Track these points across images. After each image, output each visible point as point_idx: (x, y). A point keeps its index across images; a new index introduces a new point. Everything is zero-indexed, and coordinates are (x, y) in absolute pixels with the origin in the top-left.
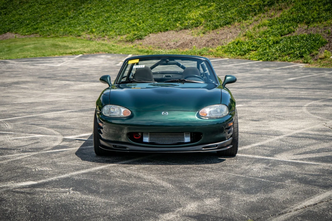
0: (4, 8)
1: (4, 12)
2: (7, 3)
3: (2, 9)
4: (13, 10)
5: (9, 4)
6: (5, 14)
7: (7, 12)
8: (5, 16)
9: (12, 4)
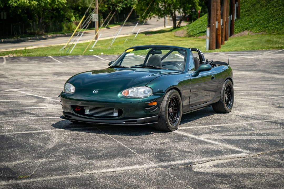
0: (248, 10)
1: (247, 14)
2: (251, 6)
3: (247, 11)
4: (254, 12)
5: (252, 7)
6: (248, 16)
7: (249, 14)
8: (247, 17)
9: (255, 7)
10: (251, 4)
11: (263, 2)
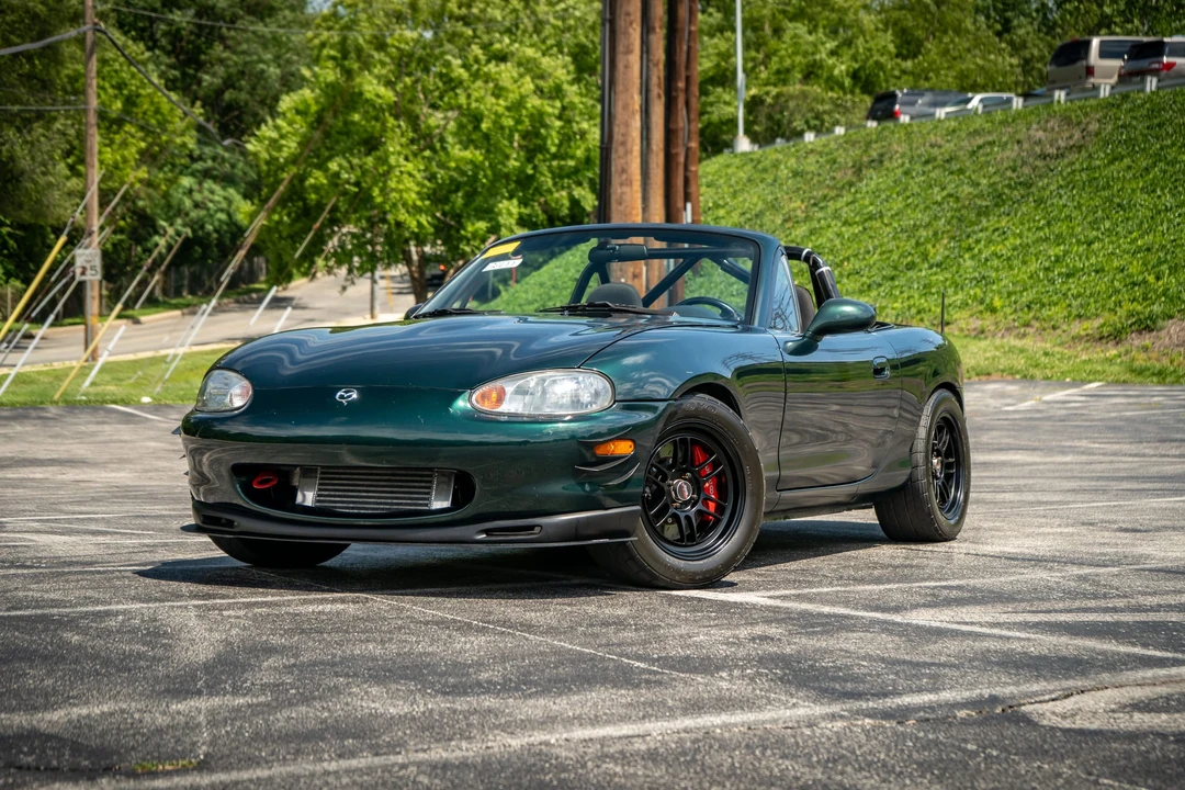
11: (793, 205)
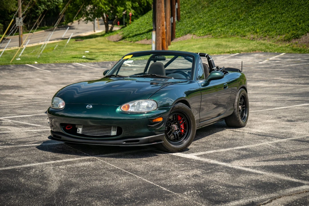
0: (188, 12)
1: (188, 16)
4: (196, 14)
5: (193, 9)
6: (189, 18)
7: (190, 16)
8: (188, 19)
9: (196, 9)
10: (191, 5)
